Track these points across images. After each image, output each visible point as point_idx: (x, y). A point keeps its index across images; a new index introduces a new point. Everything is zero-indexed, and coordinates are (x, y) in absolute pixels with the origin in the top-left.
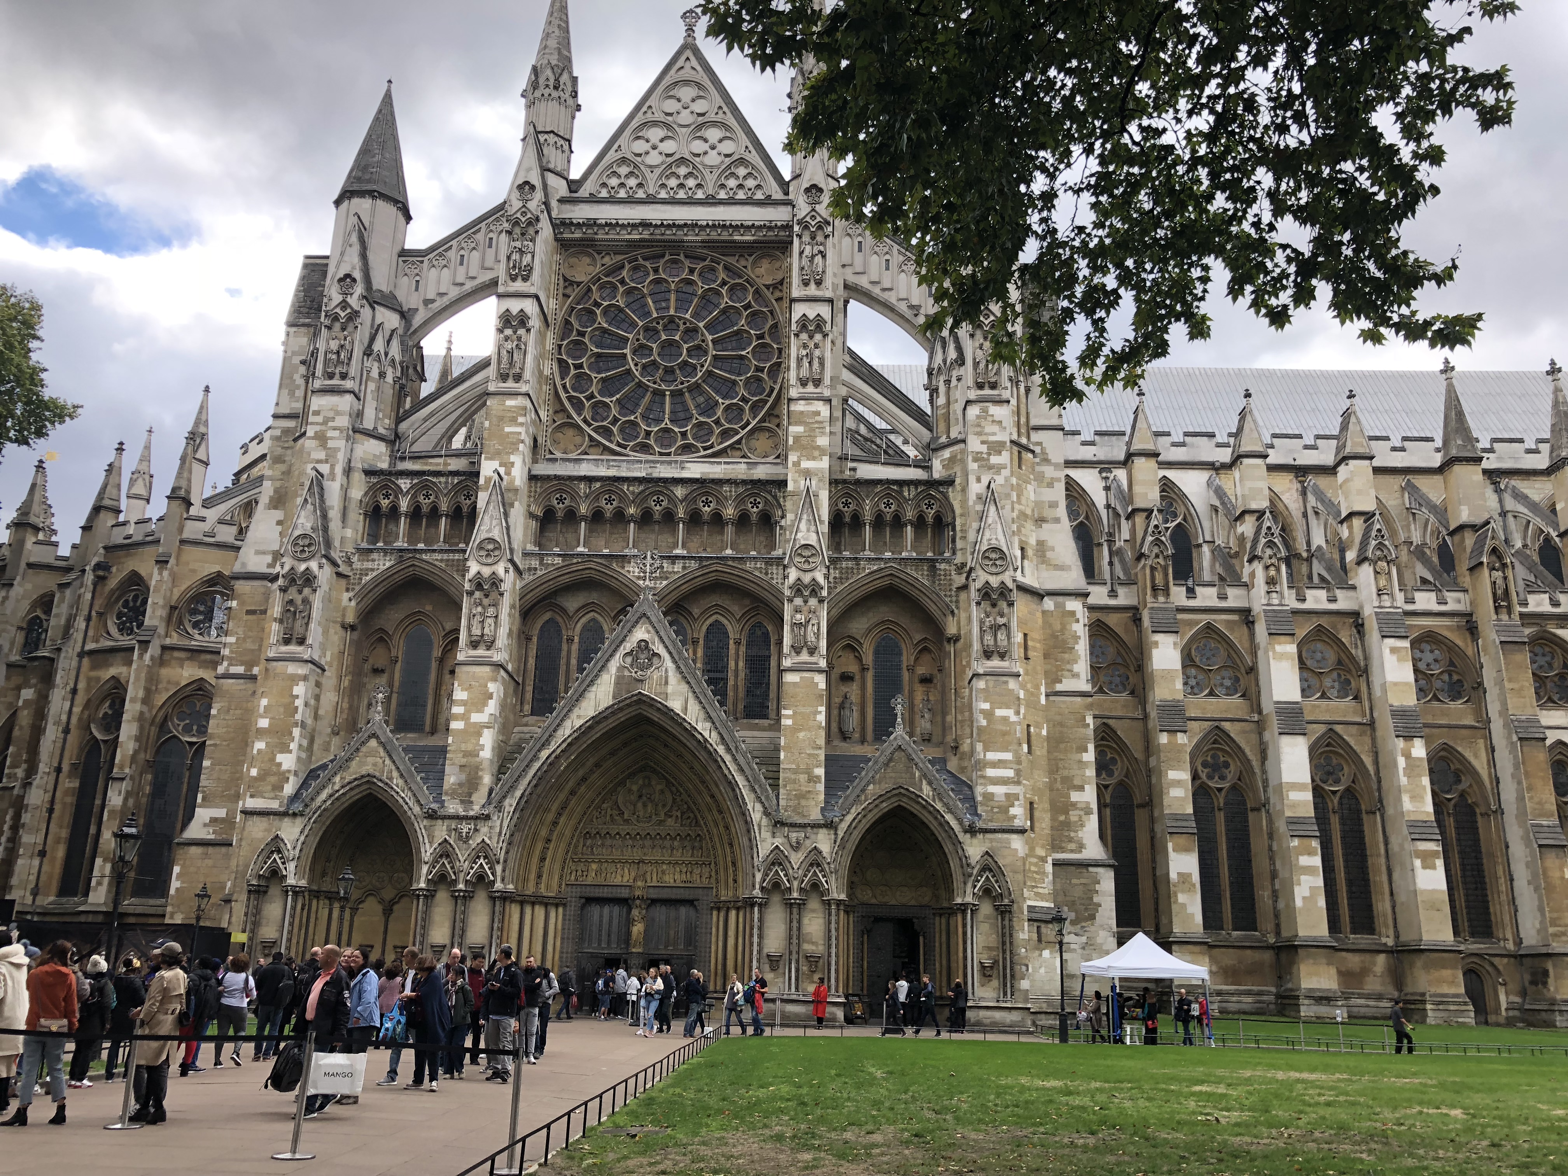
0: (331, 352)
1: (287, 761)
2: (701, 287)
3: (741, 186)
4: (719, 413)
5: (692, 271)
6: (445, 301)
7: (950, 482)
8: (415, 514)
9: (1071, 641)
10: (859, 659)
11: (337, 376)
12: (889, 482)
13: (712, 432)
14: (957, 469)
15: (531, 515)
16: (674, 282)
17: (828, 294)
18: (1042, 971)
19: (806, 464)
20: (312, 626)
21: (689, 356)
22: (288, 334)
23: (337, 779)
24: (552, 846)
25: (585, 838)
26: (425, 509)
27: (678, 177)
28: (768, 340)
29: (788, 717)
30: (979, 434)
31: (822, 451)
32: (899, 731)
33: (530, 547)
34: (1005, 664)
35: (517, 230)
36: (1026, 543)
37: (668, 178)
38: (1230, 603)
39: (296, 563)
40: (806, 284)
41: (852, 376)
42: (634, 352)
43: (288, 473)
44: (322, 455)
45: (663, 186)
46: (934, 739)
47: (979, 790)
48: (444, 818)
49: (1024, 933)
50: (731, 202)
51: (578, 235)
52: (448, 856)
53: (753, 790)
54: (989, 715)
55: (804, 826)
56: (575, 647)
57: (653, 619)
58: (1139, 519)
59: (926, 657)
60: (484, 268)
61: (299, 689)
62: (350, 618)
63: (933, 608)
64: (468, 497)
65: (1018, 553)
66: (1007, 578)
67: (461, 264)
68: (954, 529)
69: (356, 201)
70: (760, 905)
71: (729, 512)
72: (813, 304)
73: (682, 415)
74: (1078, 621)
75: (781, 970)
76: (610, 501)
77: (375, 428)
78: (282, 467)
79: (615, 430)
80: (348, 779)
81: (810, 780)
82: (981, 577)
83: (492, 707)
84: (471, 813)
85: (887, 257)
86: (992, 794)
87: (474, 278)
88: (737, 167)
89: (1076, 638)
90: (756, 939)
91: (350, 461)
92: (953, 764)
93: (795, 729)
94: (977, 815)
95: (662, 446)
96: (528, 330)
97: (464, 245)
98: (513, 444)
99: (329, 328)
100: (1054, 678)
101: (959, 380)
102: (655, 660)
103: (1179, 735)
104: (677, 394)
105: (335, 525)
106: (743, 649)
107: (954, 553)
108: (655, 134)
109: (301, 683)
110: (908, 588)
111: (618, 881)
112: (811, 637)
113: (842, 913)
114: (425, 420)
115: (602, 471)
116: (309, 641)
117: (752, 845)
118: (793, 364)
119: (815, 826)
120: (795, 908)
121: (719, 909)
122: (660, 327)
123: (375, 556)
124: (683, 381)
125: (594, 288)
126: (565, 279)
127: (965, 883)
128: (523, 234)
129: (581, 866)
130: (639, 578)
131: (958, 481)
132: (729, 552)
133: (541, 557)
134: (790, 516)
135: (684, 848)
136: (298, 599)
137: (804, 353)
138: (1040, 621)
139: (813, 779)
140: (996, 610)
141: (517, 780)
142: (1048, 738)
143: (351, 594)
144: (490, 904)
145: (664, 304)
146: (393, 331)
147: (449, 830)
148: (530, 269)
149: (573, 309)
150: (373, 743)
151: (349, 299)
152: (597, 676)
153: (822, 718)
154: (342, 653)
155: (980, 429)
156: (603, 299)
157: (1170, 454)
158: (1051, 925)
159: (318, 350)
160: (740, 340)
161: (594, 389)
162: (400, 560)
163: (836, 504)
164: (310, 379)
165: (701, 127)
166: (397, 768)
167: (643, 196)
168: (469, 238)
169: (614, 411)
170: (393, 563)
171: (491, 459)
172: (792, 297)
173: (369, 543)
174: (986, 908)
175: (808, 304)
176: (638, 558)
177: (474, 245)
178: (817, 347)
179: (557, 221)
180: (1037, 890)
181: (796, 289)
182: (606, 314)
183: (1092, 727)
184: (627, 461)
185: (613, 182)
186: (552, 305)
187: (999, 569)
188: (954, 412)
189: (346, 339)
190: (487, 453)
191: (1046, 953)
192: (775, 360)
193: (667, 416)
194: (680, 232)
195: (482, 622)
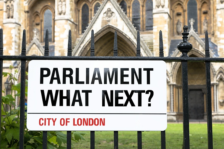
1: (12, 53)
20: (15, 12)
29: (155, 29)
32: (192, 30)
47: (219, 47)
54: (222, 22)
56: (93, 12)
57: (112, 1)
59: (205, 5)
62: (27, 9)
83: (66, 32)
86: (223, 49)
92: (213, 39)
93: (158, 32)
94: (218, 55)
106: (144, 8)
109: (14, 30)
113: (175, 89)
116: (14, 17)
127: (214, 77)
150: (34, 46)
152: (96, 21)
153: (166, 28)
154: (25, 20)
166: (42, 53)
174: (221, 84)
195: (61, 7)
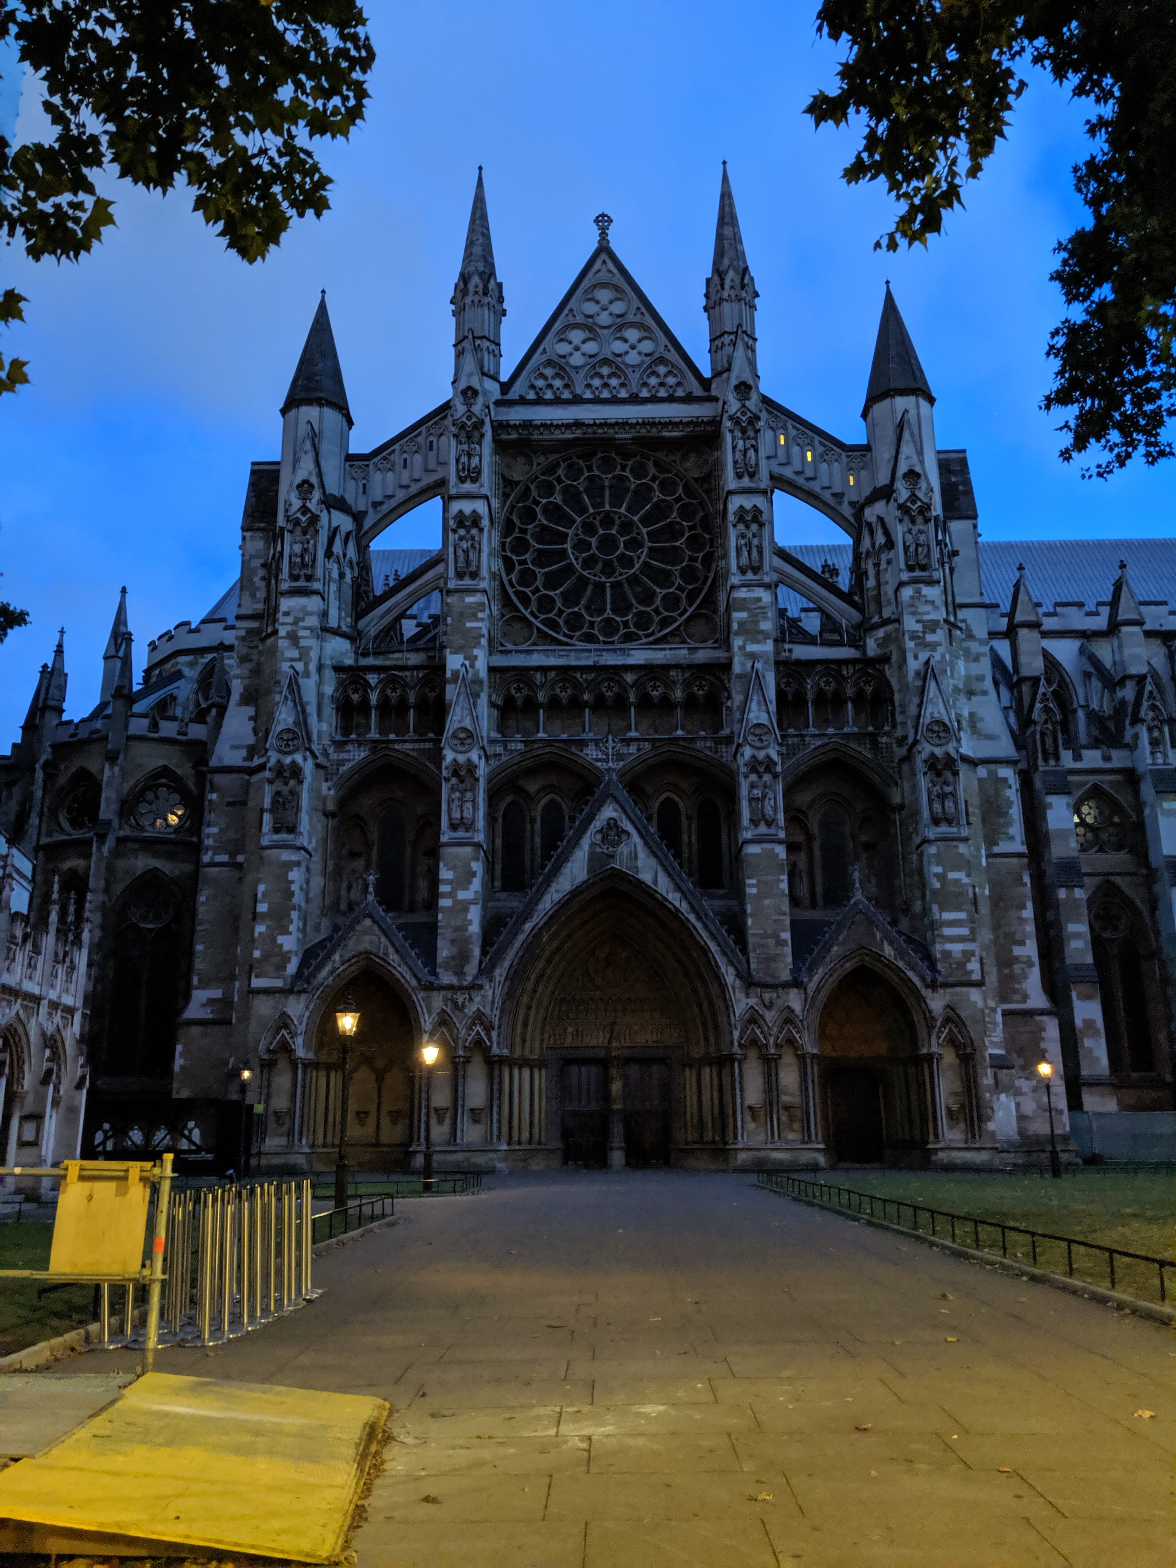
0: (296, 555)
1: (288, 942)
2: (634, 483)
3: (662, 384)
4: (658, 602)
5: (623, 468)
6: (393, 503)
7: (885, 659)
8: (384, 707)
9: (1005, 806)
10: (806, 830)
11: (302, 578)
12: (828, 662)
13: (650, 621)
14: (893, 647)
15: (492, 704)
16: (607, 479)
17: (763, 486)
18: (1002, 1112)
19: (751, 648)
20: (303, 814)
21: (626, 548)
22: (244, 538)
23: (337, 957)
24: (532, 1012)
25: (561, 1005)
26: (394, 702)
27: (602, 377)
28: (699, 531)
29: (752, 886)
30: (914, 613)
31: (766, 635)
32: (857, 896)
34: (955, 830)
35: (463, 435)
36: (961, 715)
37: (592, 377)
38: (1115, 764)
39: (281, 756)
40: (739, 476)
41: (782, 563)
42: (573, 548)
43: (256, 672)
44: (295, 654)
45: (589, 386)
47: (938, 947)
48: (440, 989)
49: (987, 1080)
50: (654, 399)
51: (514, 436)
52: (446, 1025)
53: (725, 954)
54: (942, 878)
55: (775, 986)
56: (538, 826)
57: (621, 799)
58: (1026, 688)
59: (869, 825)
60: (427, 470)
61: (294, 875)
62: (331, 807)
63: (877, 779)
65: (956, 724)
66: (951, 748)
67: (405, 466)
68: (893, 705)
69: (304, 409)
71: (678, 694)
72: (749, 496)
73: (622, 605)
74: (1010, 787)
75: (762, 1120)
76: (563, 689)
77: (339, 627)
78: (250, 666)
79: (561, 621)
80: (347, 956)
81: (777, 944)
82: (926, 749)
83: (476, 884)
84: (465, 983)
85: (809, 448)
86: (950, 951)
87: (419, 480)
88: (656, 365)
89: (1010, 804)
90: (737, 1092)
91: (321, 658)
92: (904, 924)
93: (760, 897)
94: (937, 971)
95: (605, 635)
96: (481, 530)
97: (406, 448)
98: (474, 638)
99: (291, 532)
100: (991, 841)
101: (889, 562)
102: (624, 837)
103: (1076, 890)
104: (616, 586)
105: (313, 720)
106: (694, 823)
107: (894, 726)
108: (576, 336)
109: (295, 869)
110: (851, 762)
111: (594, 1043)
112: (769, 811)
113: (816, 1067)
114: (382, 617)
115: (553, 661)
116: (299, 829)
117: (728, 1006)
118: (733, 554)
119: (786, 985)
120: (772, 1063)
121: (690, 1067)
122: (597, 523)
123: (350, 747)
124: (622, 574)
125: (532, 487)
126: (504, 479)
127: (929, 1035)
128: (469, 438)
129: (559, 1030)
130: (598, 760)
131: (894, 658)
132: (679, 733)
133: (505, 744)
134: (737, 699)
135: (653, 1010)
136: (285, 790)
137: (743, 542)
138: (977, 787)
139: (781, 943)
140: (942, 779)
141: (505, 952)
142: (990, 897)
144: (486, 1069)
145: (598, 500)
146: (348, 534)
147: (446, 1001)
148: (478, 471)
149: (513, 507)
150: (367, 922)
151: (308, 504)
152: (571, 853)
153: (784, 886)
154: (325, 840)
155: (913, 609)
156: (541, 497)
157: (1049, 624)
158: (1005, 1071)
159: (281, 553)
160: (673, 532)
161: (539, 583)
162: (374, 750)
163: (778, 685)
164: (273, 581)
165: (620, 328)
166: (393, 945)
167: (570, 396)
168: (410, 440)
169: (559, 604)
170: (367, 753)
171: (456, 653)
172: (726, 489)
173: (343, 735)
174: (949, 1057)
175: (744, 496)
176: (596, 742)
177: (415, 448)
178: (754, 536)
179: (495, 424)
180: (994, 1039)
181: (731, 482)
182: (545, 511)
183: (1029, 885)
184: (576, 651)
185: (540, 383)
186: (495, 503)
187: (943, 741)
188: (886, 593)
189: (308, 542)
190: (451, 647)
191: (1003, 1097)
192: (707, 550)
193: (608, 607)
194: (612, 431)
195: (461, 806)
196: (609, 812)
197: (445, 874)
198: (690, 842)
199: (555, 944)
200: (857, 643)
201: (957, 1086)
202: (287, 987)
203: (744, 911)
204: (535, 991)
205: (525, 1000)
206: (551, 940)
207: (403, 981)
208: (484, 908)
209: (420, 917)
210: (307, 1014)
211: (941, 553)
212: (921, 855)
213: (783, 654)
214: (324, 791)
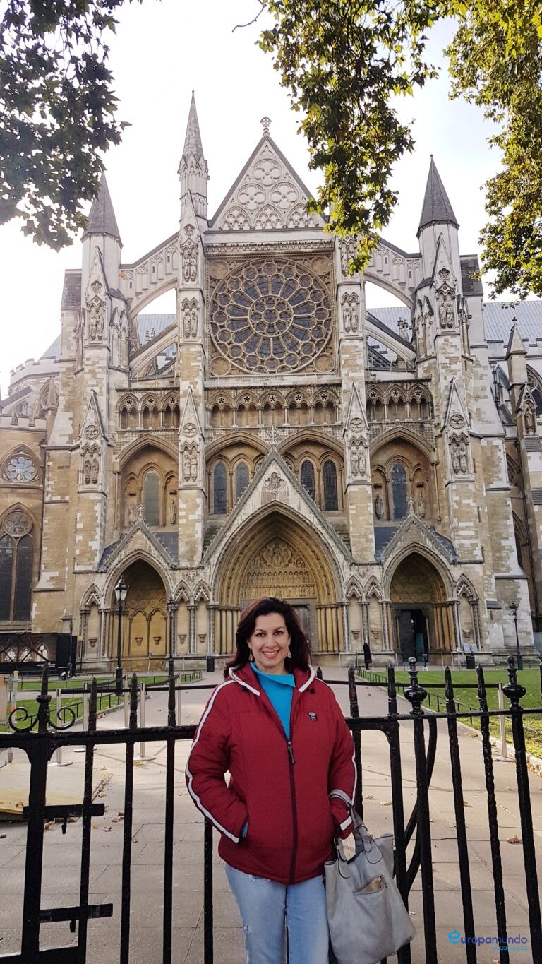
0: (92, 325)
1: (95, 545)
2: (284, 280)
5: (279, 270)
6: (148, 293)
7: (429, 380)
8: (146, 411)
9: (497, 461)
10: (384, 477)
11: (97, 338)
12: (395, 382)
13: (296, 359)
14: (432, 373)
15: (207, 409)
16: (270, 277)
17: (358, 281)
18: (494, 634)
19: (352, 375)
20: (100, 473)
21: (281, 318)
22: (62, 315)
23: (122, 553)
24: (232, 581)
25: (248, 576)
26: (151, 409)
27: (266, 216)
28: (323, 306)
29: (353, 509)
30: (444, 353)
31: (360, 367)
32: (411, 513)
33: (208, 426)
34: (466, 476)
35: (186, 252)
36: (471, 410)
37: (261, 216)
39: (88, 441)
40: (345, 274)
41: (371, 324)
42: (251, 317)
43: (73, 392)
44: (94, 382)
45: (259, 221)
46: (426, 517)
48: (181, 569)
49: (485, 615)
50: (296, 229)
51: (216, 252)
52: (184, 589)
53: (338, 547)
54: (459, 503)
55: (366, 565)
56: (234, 477)
57: (279, 462)
58: (517, 390)
59: (419, 474)
60: (166, 273)
61: (98, 507)
62: (117, 469)
63: (423, 448)
64: (173, 401)
65: (468, 416)
66: (465, 430)
67: (154, 272)
68: (432, 405)
69: (94, 238)
70: (346, 606)
71: (311, 402)
72: (350, 286)
73: (279, 351)
74: (500, 450)
75: (359, 638)
76: (247, 400)
77: (119, 366)
78: (69, 389)
79: (245, 360)
80: (128, 552)
81: (367, 541)
82: (450, 431)
83: (199, 511)
84: (194, 566)
85: (386, 256)
86: (464, 544)
87: (162, 280)
88: (298, 208)
89: (500, 460)
90: (345, 623)
91: (108, 384)
92: (439, 529)
93: (357, 516)
94: (456, 555)
95: (270, 368)
96: (198, 309)
97: (154, 261)
98: (195, 371)
99: (89, 311)
100: (489, 481)
101: (431, 323)
102: (281, 482)
104: (276, 339)
105: (105, 420)
106: (322, 474)
107: (433, 418)
108: (252, 191)
109: (98, 504)
110: (409, 438)
112: (362, 467)
113: (389, 609)
114: (143, 360)
115: (241, 384)
116: (100, 481)
117: (340, 576)
118: (341, 320)
119: (372, 564)
120: (364, 606)
121: (321, 609)
122: (264, 303)
123: (127, 434)
124: (279, 332)
125: (227, 283)
126: (211, 278)
127: (452, 591)
128: (190, 255)
129: (247, 590)
130: (266, 440)
131: (433, 379)
132: (312, 424)
133: (214, 431)
134: (344, 404)
135: (299, 578)
136: (91, 460)
137: (347, 314)
138: (480, 452)
139: (368, 541)
140: (460, 447)
141: (216, 548)
142: (488, 513)
143: (116, 456)
144: (207, 612)
145: (265, 290)
146: (122, 312)
147: (183, 575)
148: (195, 274)
149: (217, 295)
150: (139, 533)
151: (98, 295)
152: (252, 493)
153: (371, 509)
154: (114, 487)
155: (444, 351)
156: (232, 288)
157: (531, 352)
158: (496, 611)
159: (84, 324)
160: (307, 308)
161: (231, 339)
162: (141, 436)
163: (367, 395)
164: (80, 340)
165: (277, 185)
166: (154, 545)
167: (248, 228)
168: (157, 256)
169: (243, 350)
170: (137, 438)
171: (185, 380)
172: (338, 283)
173: (123, 428)
174: (464, 603)
175: (347, 286)
176: (266, 429)
177: (159, 260)
178: (353, 310)
179: (205, 246)
180: (489, 593)
181: (340, 278)
182: (234, 296)
183: (511, 506)
184: (253, 377)
185: (231, 220)
186: (206, 293)
187: (460, 426)
188: (429, 341)
189: (99, 318)
190: (183, 377)
191: (495, 625)
192: (327, 318)
193: (272, 352)
194: (272, 249)
195: (190, 467)
196: (273, 469)
197: (182, 505)
198: (319, 486)
199: (244, 543)
200: (413, 371)
201: (469, 619)
202: (95, 570)
203: (349, 523)
204: (233, 569)
205: (228, 574)
206: (242, 540)
207: (160, 565)
208: (204, 523)
209: (169, 529)
210: (107, 584)
211: (461, 316)
212: (447, 491)
213: (371, 377)
214: (114, 460)
